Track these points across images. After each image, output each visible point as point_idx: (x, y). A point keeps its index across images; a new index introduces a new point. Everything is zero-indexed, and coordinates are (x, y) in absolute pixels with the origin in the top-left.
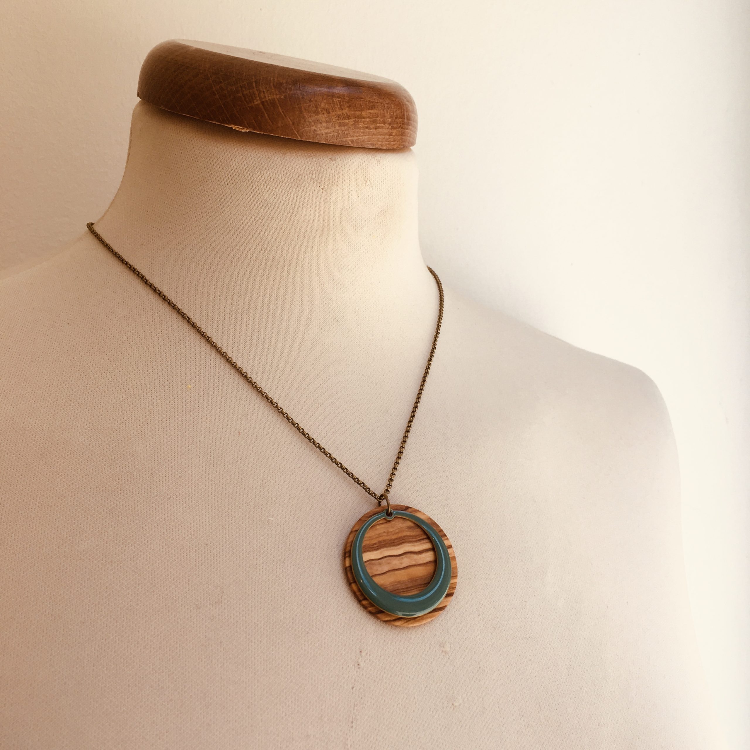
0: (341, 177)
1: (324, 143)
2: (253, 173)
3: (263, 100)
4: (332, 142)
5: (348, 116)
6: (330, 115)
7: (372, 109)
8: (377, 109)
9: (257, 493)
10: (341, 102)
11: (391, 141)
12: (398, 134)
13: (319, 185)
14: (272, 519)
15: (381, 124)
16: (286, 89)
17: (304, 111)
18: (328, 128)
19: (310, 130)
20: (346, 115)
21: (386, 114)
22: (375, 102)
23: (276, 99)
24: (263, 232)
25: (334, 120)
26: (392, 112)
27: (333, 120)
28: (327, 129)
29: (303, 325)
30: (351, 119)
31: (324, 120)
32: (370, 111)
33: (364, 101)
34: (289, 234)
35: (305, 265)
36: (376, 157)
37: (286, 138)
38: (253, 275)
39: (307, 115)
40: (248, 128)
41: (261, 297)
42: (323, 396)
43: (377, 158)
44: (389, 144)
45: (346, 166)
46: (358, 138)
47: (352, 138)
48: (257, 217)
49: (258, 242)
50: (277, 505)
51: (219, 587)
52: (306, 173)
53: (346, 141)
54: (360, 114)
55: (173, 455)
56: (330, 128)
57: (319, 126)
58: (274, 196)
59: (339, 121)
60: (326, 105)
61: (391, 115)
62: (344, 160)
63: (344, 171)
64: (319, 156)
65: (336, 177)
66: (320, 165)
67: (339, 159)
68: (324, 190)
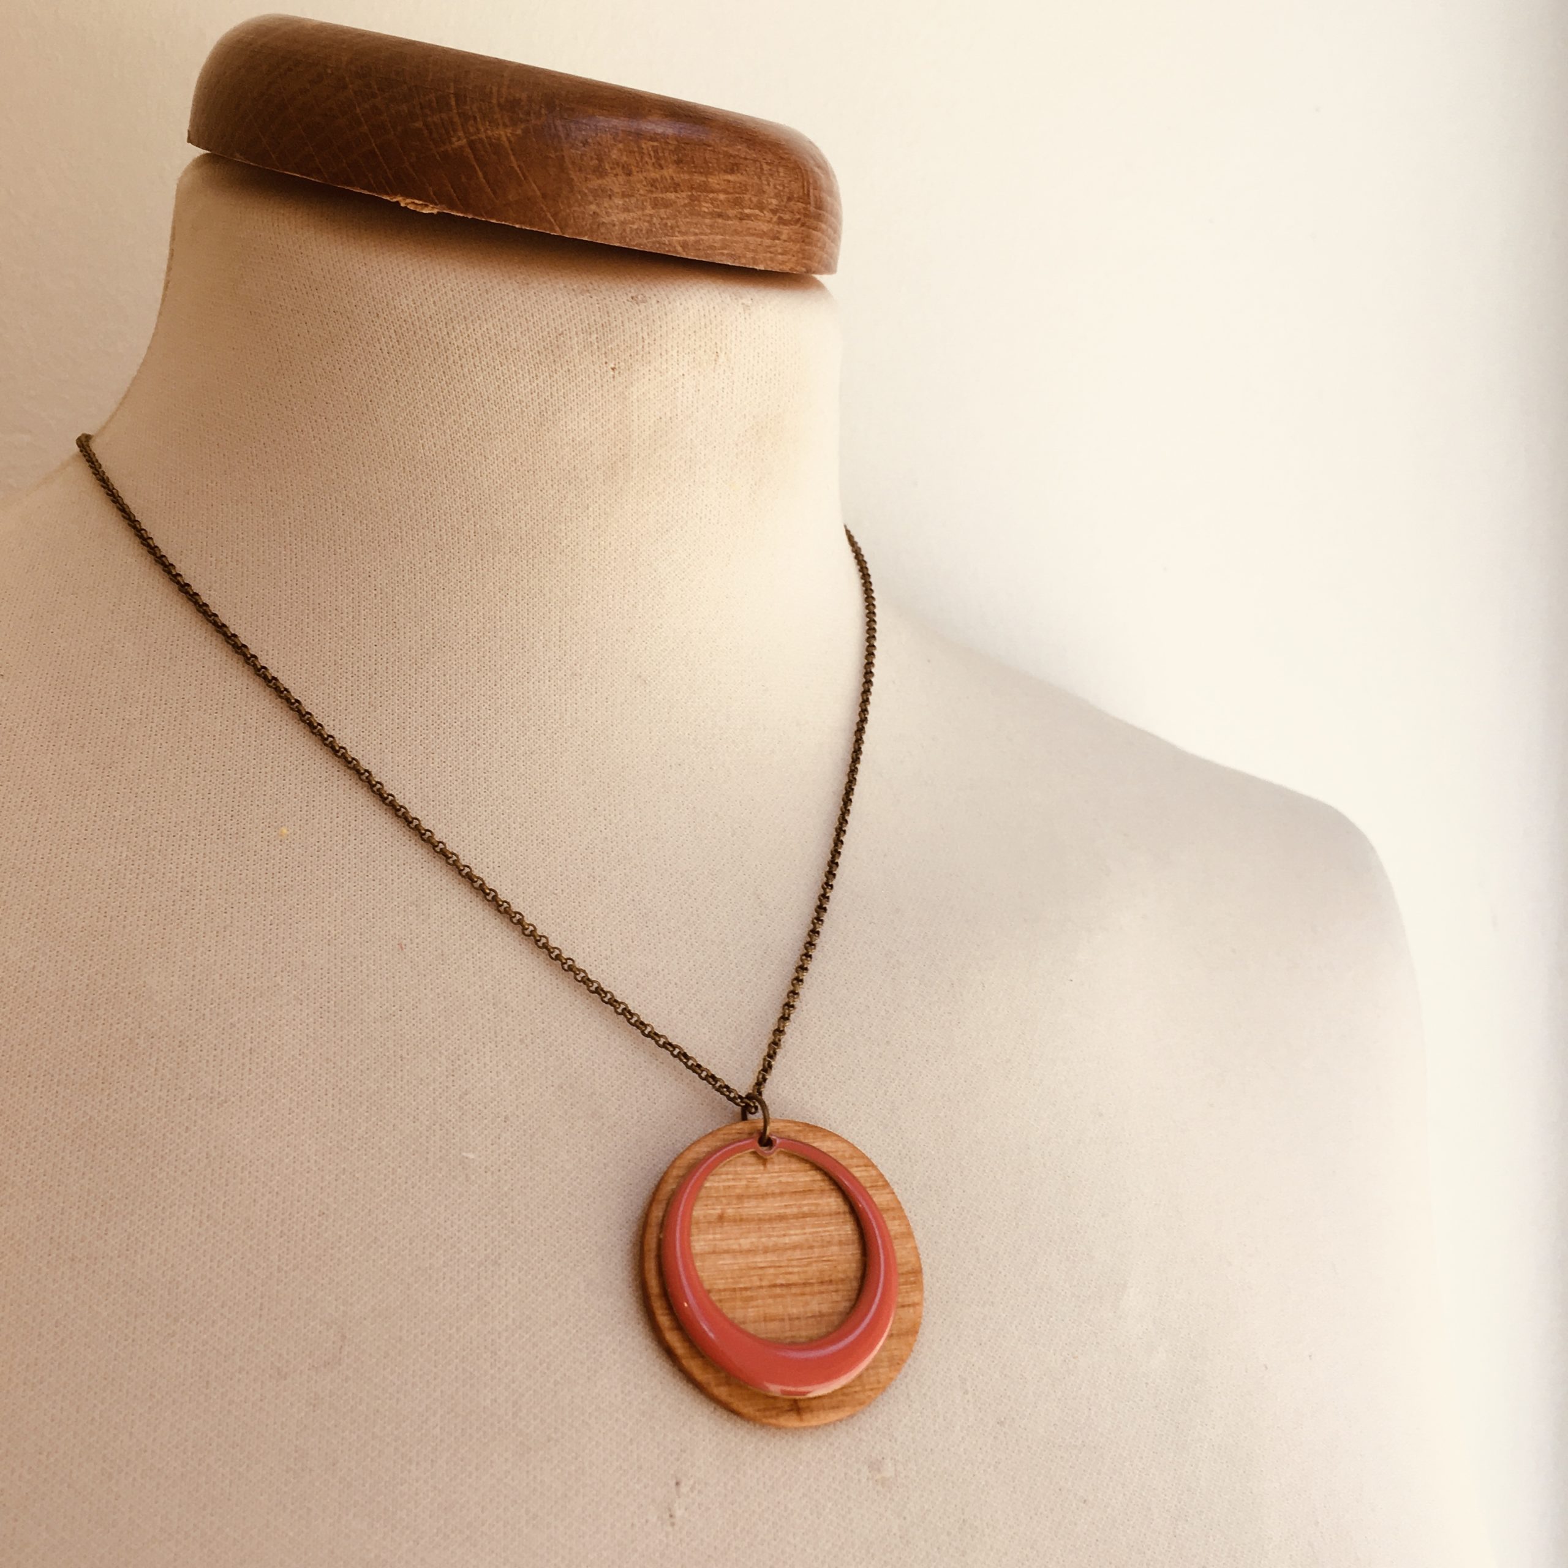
0: (658, 343)
2: (450, 327)
3: (473, 138)
5: (675, 184)
6: (632, 178)
7: (732, 172)
8: (744, 172)
10: (659, 151)
11: (776, 253)
12: (793, 238)
13: (605, 360)
15: (753, 209)
16: (528, 114)
17: (570, 166)
18: (626, 210)
19: (584, 213)
20: (669, 181)
21: (767, 187)
22: (740, 158)
23: (504, 139)
24: (471, 468)
25: (641, 192)
26: (780, 185)
27: (638, 191)
28: (624, 211)
30: (682, 191)
31: (616, 190)
33: (714, 151)
37: (526, 230)
39: (577, 177)
40: (436, 204)
41: (464, 621)
42: (606, 859)
44: (772, 260)
45: (670, 317)
46: (697, 238)
47: (685, 238)
50: (486, 1121)
51: (336, 1324)
52: (575, 330)
53: (670, 244)
54: (705, 182)
55: (237, 998)
56: (633, 211)
57: (606, 205)
59: (653, 195)
60: (622, 154)
61: (776, 191)
62: (666, 302)
63: (664, 329)
64: (606, 290)
65: (646, 342)
66: (608, 312)
67: (654, 300)
68: (617, 372)
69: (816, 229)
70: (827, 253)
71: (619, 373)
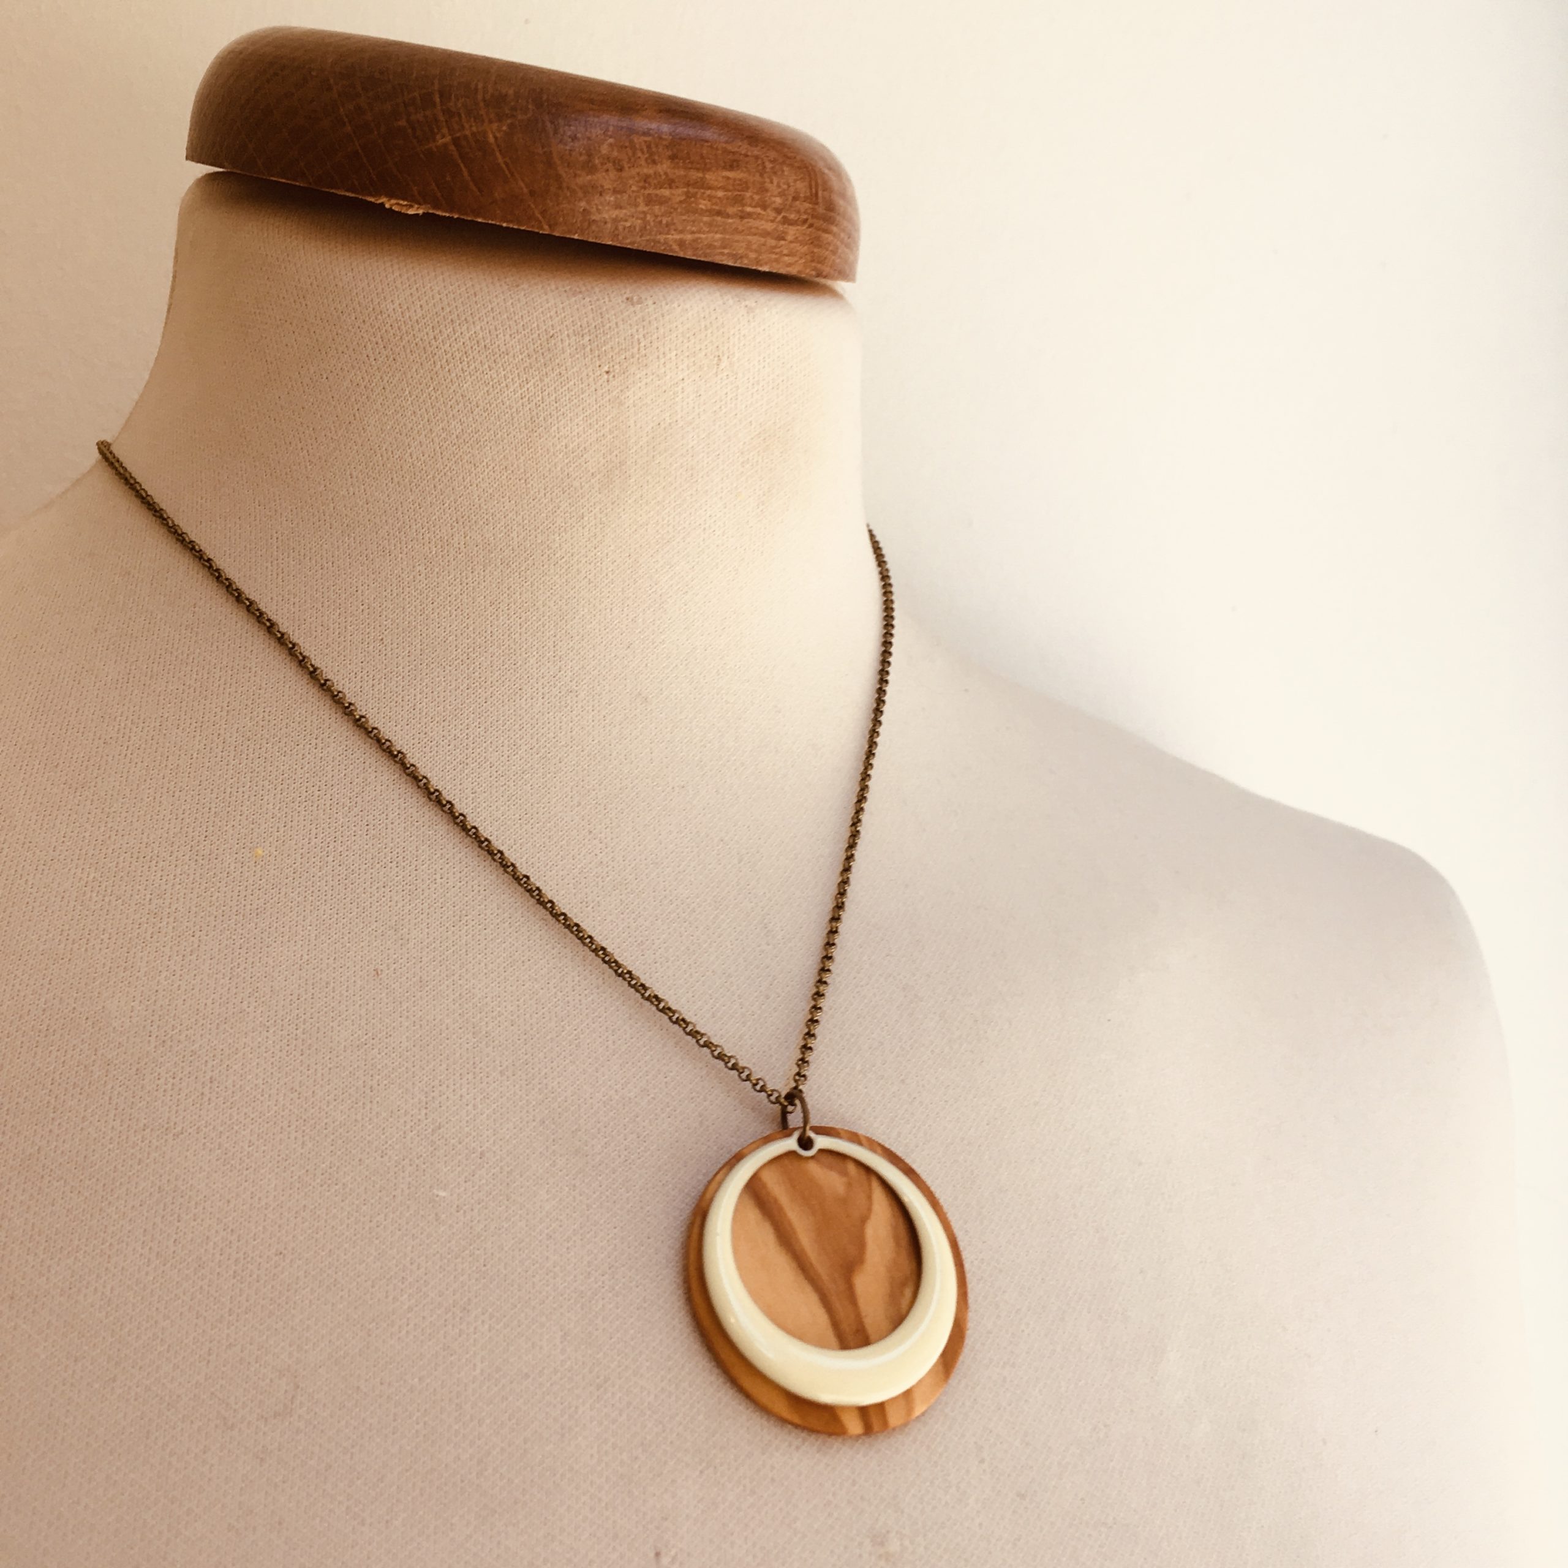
0: (655, 345)
1: (610, 243)
3: (458, 135)
4: (630, 244)
5: (670, 180)
6: (624, 174)
7: (731, 168)
8: (745, 169)
9: (408, 1127)
10: (653, 146)
11: (782, 254)
12: (800, 239)
13: (598, 363)
14: (442, 1194)
15: (755, 207)
16: (515, 109)
18: (618, 206)
19: (574, 210)
20: (663, 177)
21: (770, 185)
22: (741, 154)
23: (490, 135)
25: (634, 188)
26: (784, 184)
27: (630, 187)
28: (616, 208)
30: (677, 187)
31: (607, 186)
32: (726, 173)
33: (711, 147)
34: (523, 481)
35: (564, 560)
36: (745, 300)
37: (513, 229)
38: (435, 584)
39: (566, 172)
41: (453, 636)
43: (747, 303)
45: (667, 318)
46: (695, 236)
47: (682, 236)
48: (445, 440)
49: (448, 502)
50: (460, 1157)
52: (566, 332)
53: (666, 243)
54: (702, 179)
56: (625, 208)
59: (647, 192)
60: (613, 150)
61: (781, 190)
62: (664, 303)
63: (662, 331)
64: (600, 292)
65: (642, 345)
66: (601, 314)
67: (650, 302)
68: (611, 376)
69: (826, 231)
70: (840, 257)
71: (614, 376)
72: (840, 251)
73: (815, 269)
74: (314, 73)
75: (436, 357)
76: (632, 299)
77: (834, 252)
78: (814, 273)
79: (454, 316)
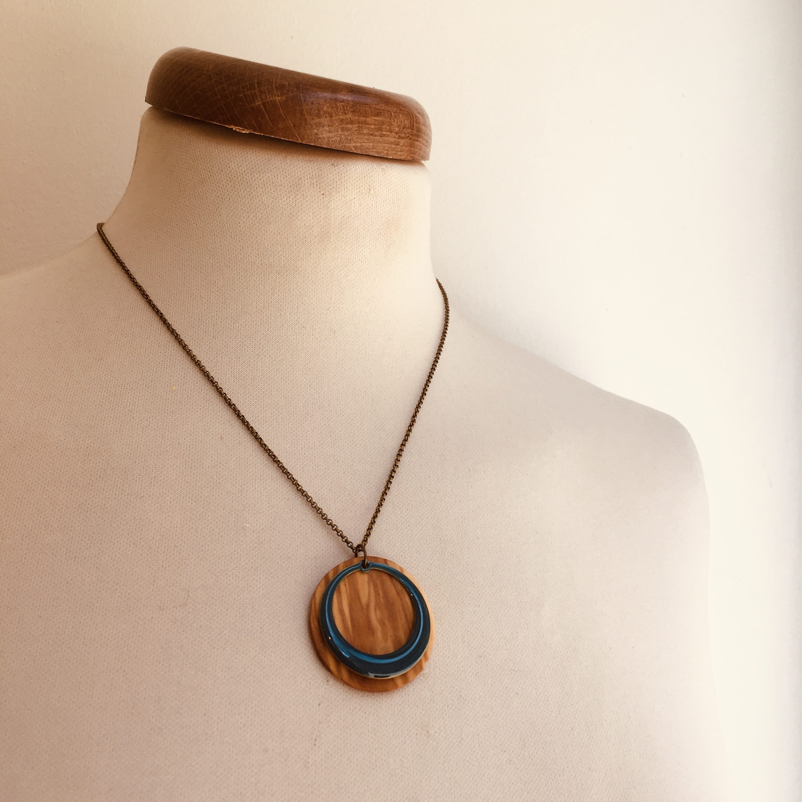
0: (343, 184)
1: (326, 147)
3: (264, 101)
4: (334, 147)
5: (352, 121)
6: (333, 118)
7: (377, 116)
8: (383, 116)
10: (345, 107)
11: (398, 151)
12: (405, 144)
13: (319, 190)
15: (387, 132)
16: (288, 91)
17: (306, 113)
18: (330, 132)
19: (311, 133)
20: (349, 120)
21: (393, 123)
22: (382, 110)
23: (277, 101)
25: (337, 124)
26: (400, 121)
27: (335, 124)
28: (329, 133)
29: (298, 334)
30: (355, 124)
31: (325, 124)
32: (376, 118)
33: (370, 107)
34: (286, 239)
35: (302, 272)
36: (381, 166)
37: (286, 140)
38: (248, 280)
39: (309, 118)
40: (248, 129)
41: (255, 302)
43: (382, 167)
44: (396, 154)
45: (348, 172)
46: (362, 144)
47: (356, 144)
49: (255, 246)
50: (254, 512)
51: (186, 590)
52: (306, 177)
53: (349, 147)
54: (365, 120)
56: (333, 133)
57: (321, 130)
58: (272, 200)
59: (342, 126)
60: (328, 108)
61: (398, 124)
62: (347, 167)
63: (346, 177)
64: (321, 161)
65: (338, 183)
66: (321, 170)
67: (342, 166)
68: (325, 196)
69: (417, 141)
70: (422, 151)
71: (326, 196)
72: (423, 148)
73: (412, 157)
74: (204, 72)
75: (252, 186)
76: (334, 164)
77: (420, 149)
78: (411, 158)
79: (260, 170)
